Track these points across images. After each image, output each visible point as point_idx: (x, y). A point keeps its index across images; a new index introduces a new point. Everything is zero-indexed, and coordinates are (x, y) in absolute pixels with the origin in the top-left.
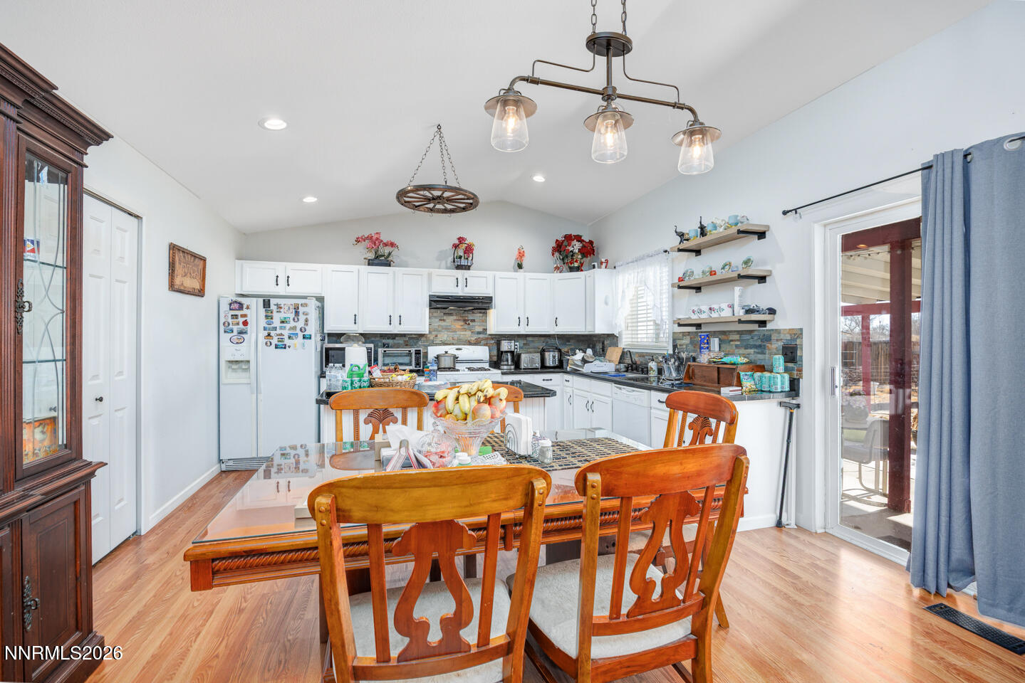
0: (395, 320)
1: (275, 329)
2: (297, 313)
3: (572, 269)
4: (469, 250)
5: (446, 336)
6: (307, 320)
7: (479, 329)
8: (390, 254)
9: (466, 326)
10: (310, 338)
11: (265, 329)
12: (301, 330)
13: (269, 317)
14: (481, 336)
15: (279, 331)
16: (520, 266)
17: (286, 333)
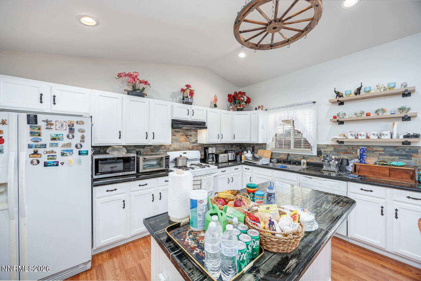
0: (150, 136)
1: (44, 146)
2: (72, 130)
3: (238, 110)
4: (192, 94)
5: (176, 145)
6: (83, 137)
7: (193, 140)
8: (144, 89)
9: (187, 139)
10: (87, 154)
11: (30, 147)
12: (76, 147)
13: (35, 134)
14: (195, 145)
15: (48, 149)
16: (215, 106)
17: (58, 150)
